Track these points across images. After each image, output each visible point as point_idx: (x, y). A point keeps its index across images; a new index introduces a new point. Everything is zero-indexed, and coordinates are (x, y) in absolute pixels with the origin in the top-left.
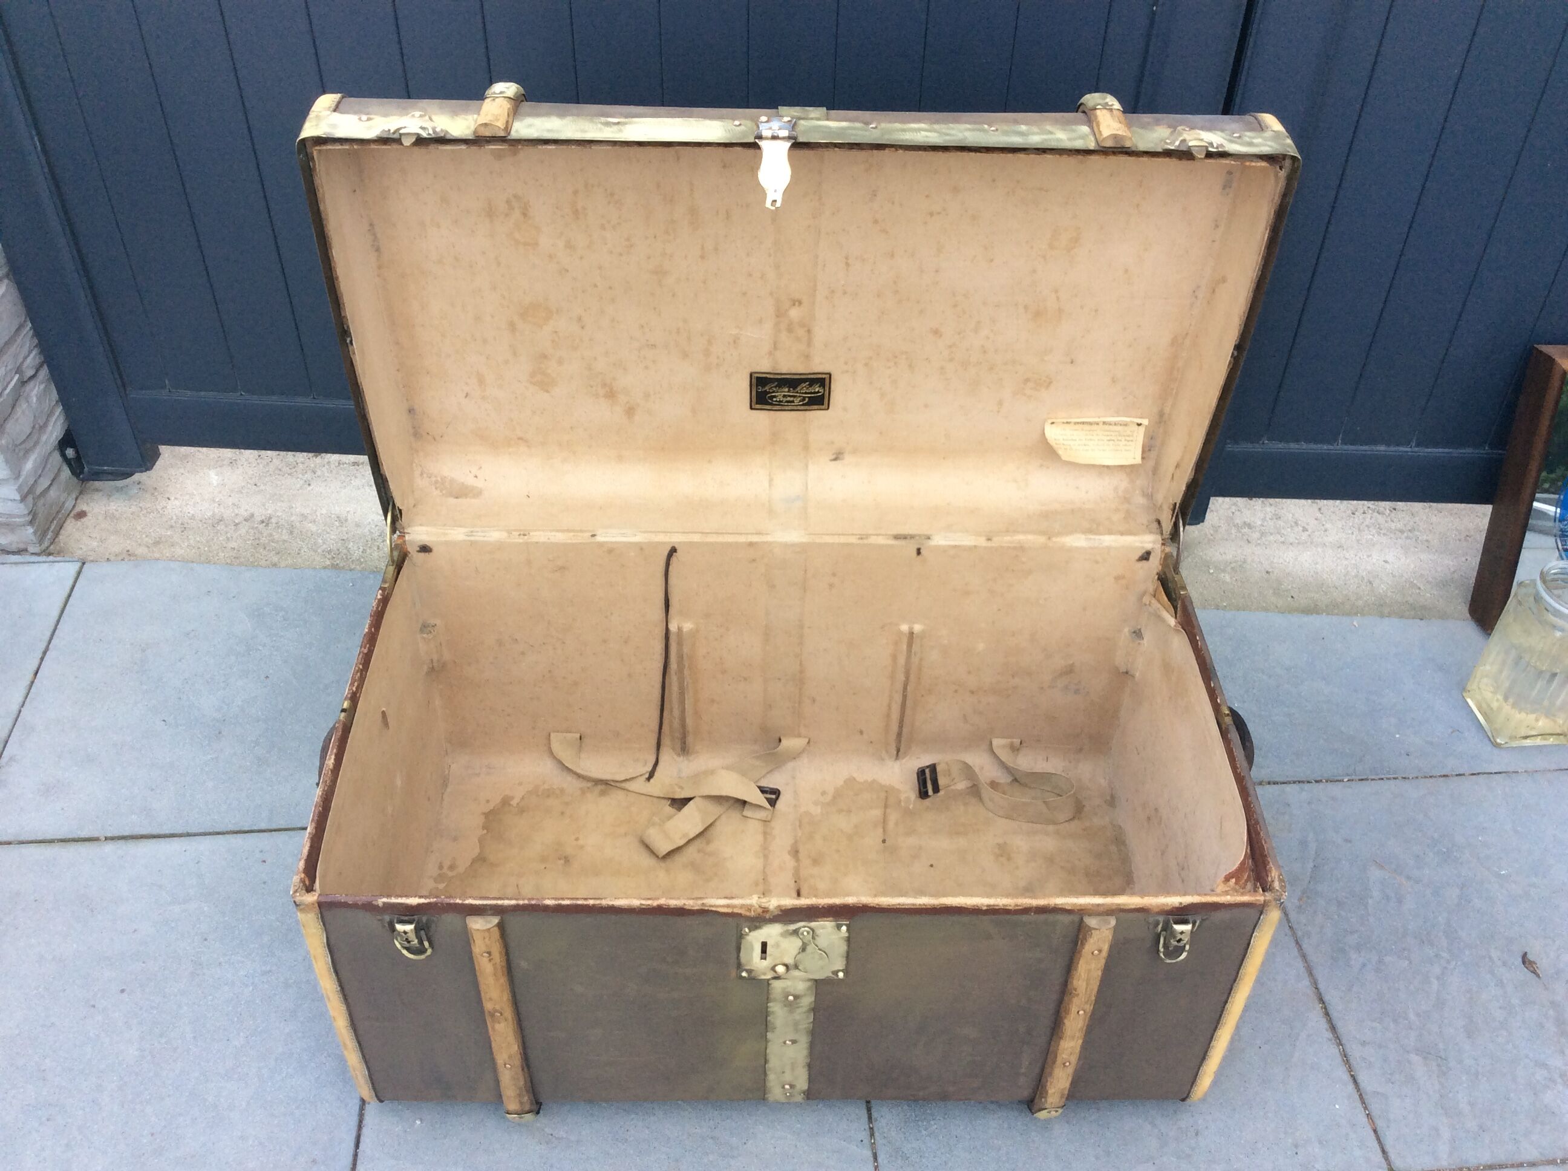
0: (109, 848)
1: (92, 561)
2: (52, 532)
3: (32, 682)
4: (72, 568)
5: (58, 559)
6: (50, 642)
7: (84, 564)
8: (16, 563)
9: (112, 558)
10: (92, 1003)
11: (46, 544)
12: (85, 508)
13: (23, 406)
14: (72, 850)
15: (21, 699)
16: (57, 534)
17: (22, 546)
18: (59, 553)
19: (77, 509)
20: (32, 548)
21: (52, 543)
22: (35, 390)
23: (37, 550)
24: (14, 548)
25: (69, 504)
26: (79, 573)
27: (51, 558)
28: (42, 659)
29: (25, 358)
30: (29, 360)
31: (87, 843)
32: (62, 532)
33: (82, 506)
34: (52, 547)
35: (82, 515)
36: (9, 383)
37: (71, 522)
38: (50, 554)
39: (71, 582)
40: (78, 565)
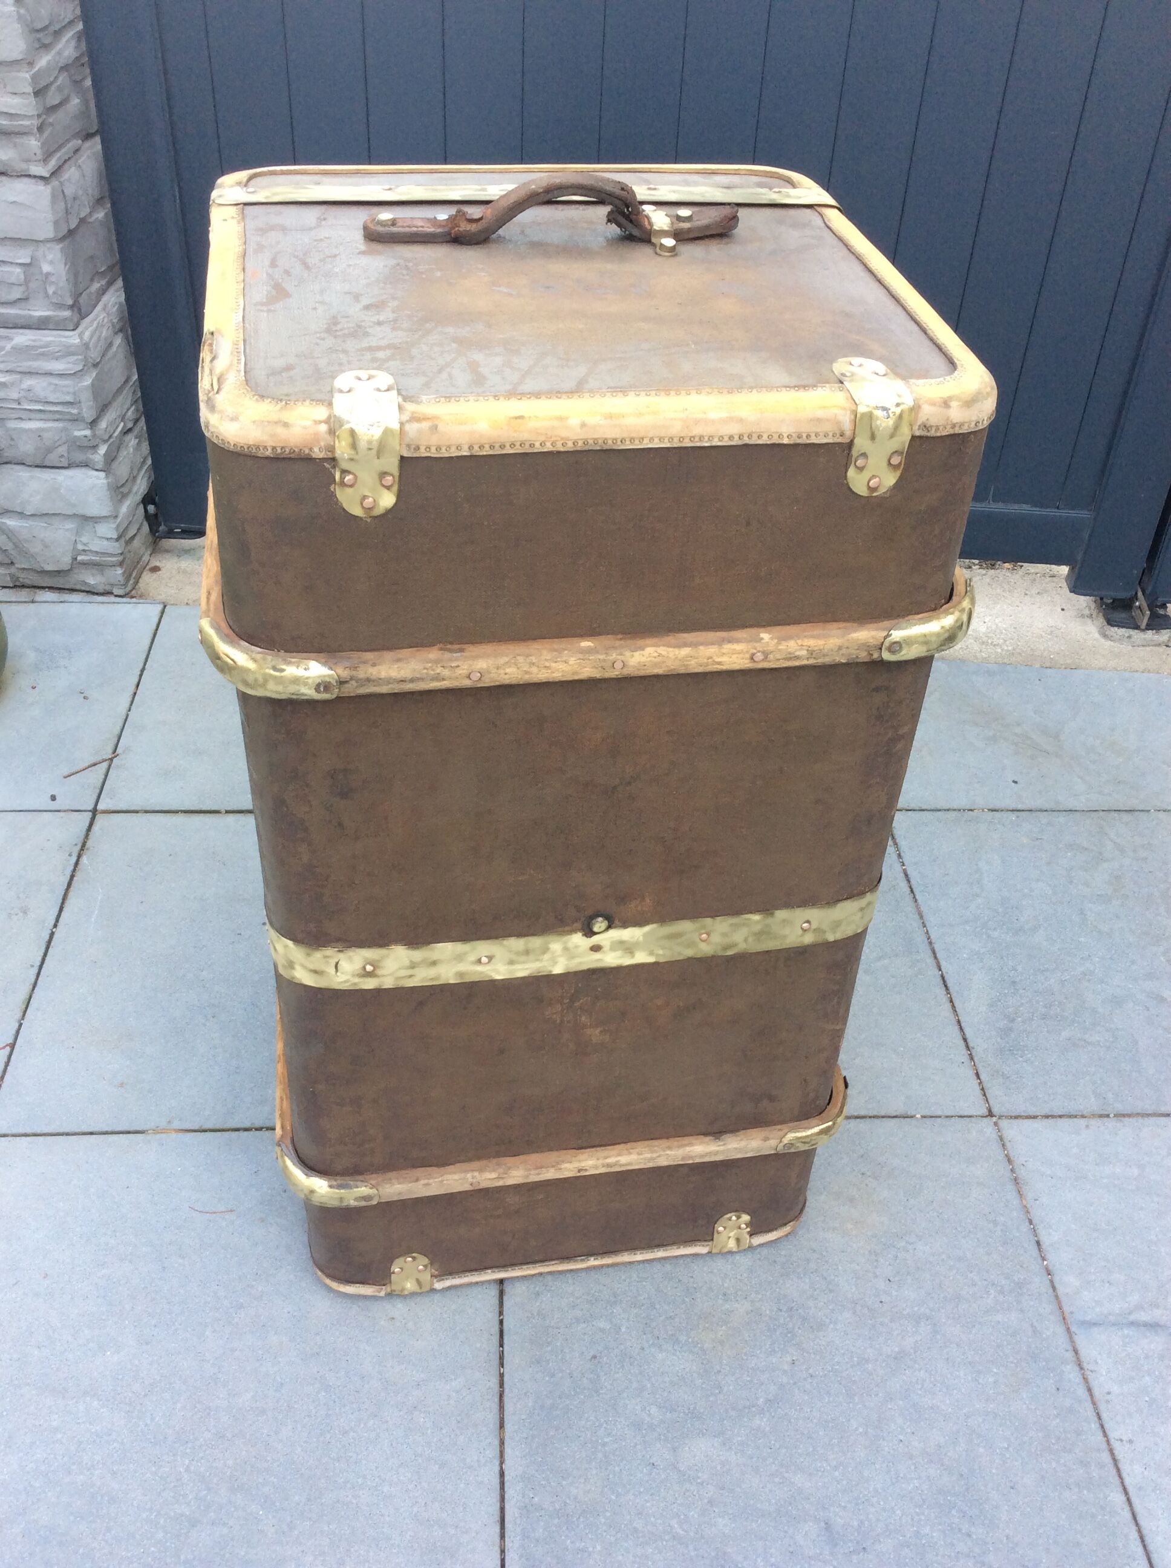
0: (231, 818)
1: (173, 605)
2: (134, 578)
3: (135, 694)
4: (155, 610)
5: (141, 601)
6: (145, 664)
7: (165, 607)
8: (103, 603)
9: (190, 602)
10: (239, 932)
11: (129, 588)
12: (158, 564)
13: (123, 453)
14: (197, 819)
15: (127, 705)
16: (137, 582)
17: (108, 588)
18: (141, 596)
19: (152, 565)
20: (117, 591)
21: (134, 588)
22: (132, 441)
23: (121, 592)
24: (101, 589)
25: (146, 558)
26: (163, 612)
27: (134, 600)
28: (141, 676)
29: (128, 410)
30: (130, 413)
31: (208, 815)
32: (140, 580)
33: (155, 563)
34: (133, 592)
35: (156, 569)
36: (117, 428)
37: (147, 574)
38: (132, 597)
39: (156, 620)
40: (160, 607)
